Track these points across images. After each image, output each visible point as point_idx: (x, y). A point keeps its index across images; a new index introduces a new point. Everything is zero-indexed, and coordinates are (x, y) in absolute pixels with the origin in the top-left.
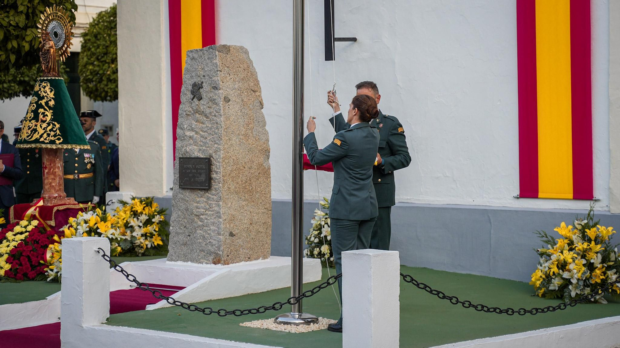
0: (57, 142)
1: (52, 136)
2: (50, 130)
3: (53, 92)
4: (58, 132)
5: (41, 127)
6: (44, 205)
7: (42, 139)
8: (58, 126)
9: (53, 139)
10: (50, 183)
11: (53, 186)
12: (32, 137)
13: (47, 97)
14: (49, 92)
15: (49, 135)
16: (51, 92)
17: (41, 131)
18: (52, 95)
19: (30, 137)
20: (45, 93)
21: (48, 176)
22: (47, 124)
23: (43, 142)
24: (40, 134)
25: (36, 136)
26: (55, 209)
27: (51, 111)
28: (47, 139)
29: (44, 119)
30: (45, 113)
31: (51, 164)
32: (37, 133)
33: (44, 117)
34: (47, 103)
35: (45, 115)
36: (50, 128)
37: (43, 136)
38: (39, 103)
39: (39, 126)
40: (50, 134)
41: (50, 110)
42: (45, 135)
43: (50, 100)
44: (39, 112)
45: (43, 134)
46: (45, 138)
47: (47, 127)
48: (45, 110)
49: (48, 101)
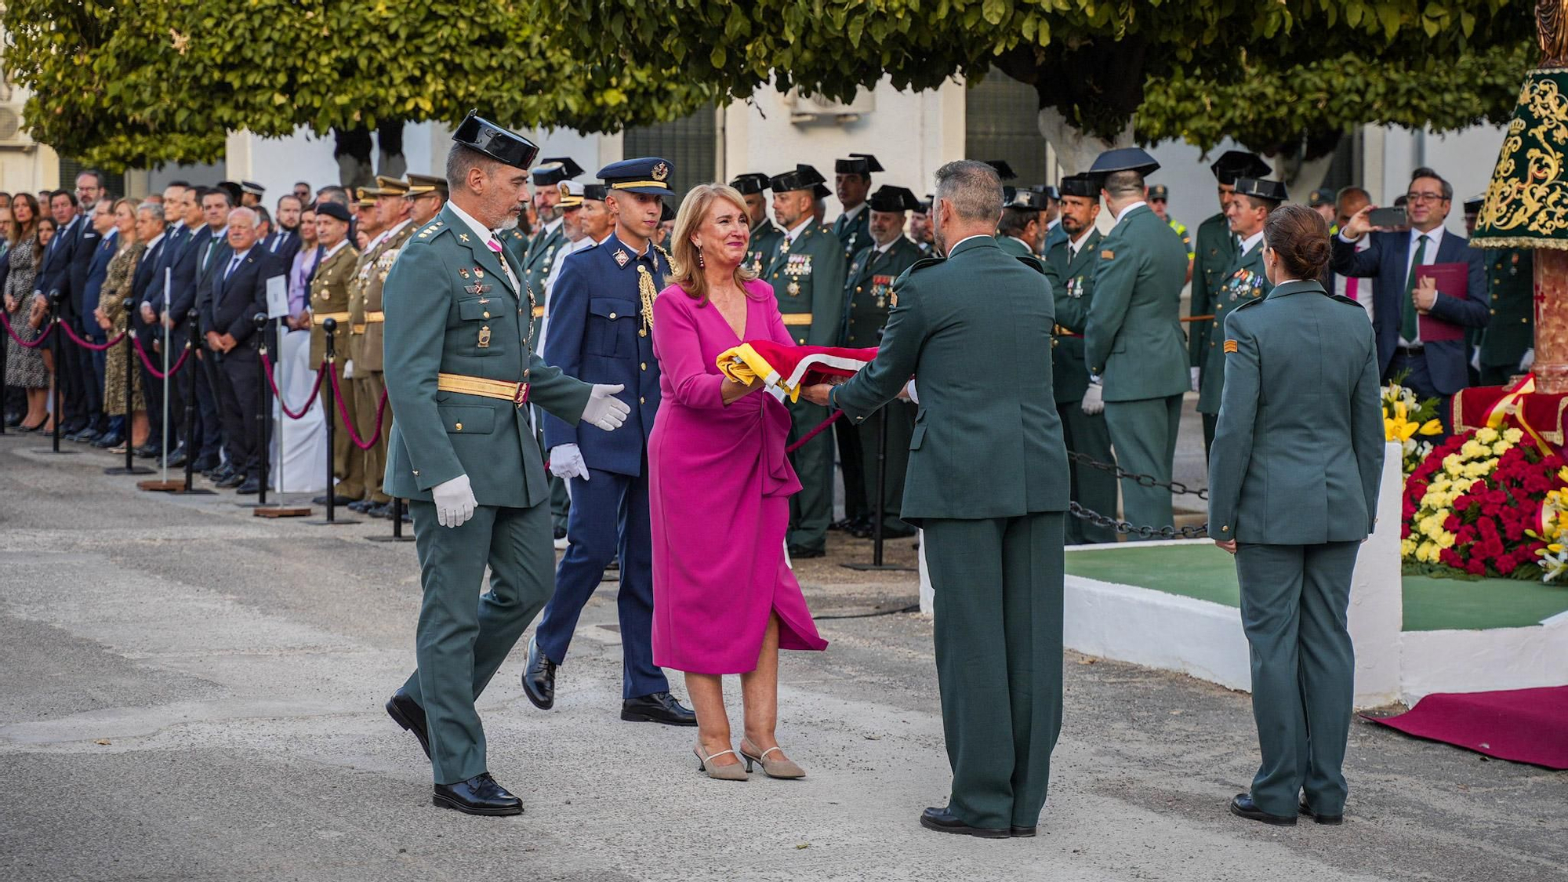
1: (1559, 219)
2: (1555, 204)
5: (1533, 194)
6: (1538, 392)
7: (1534, 227)
9: (1561, 224)
10: (1553, 338)
11: (1560, 345)
12: (1510, 219)
13: (1550, 119)
14: (1554, 108)
15: (1551, 215)
16: (1560, 105)
17: (1532, 206)
18: (1561, 114)
19: (1505, 220)
20: (1545, 109)
21: (1546, 320)
22: (1548, 186)
23: (1537, 234)
24: (1529, 214)
25: (1519, 218)
27: (1559, 155)
28: (1548, 225)
29: (1541, 175)
30: (1543, 159)
31: (1555, 290)
32: (1522, 209)
33: (1540, 169)
34: (1548, 135)
35: (1542, 166)
36: (1554, 197)
37: (1538, 218)
38: (1530, 134)
39: (1527, 192)
40: (1554, 213)
41: (1555, 151)
42: (1542, 216)
43: (1558, 127)
44: (1529, 156)
45: (1536, 213)
46: (1541, 222)
47: (1548, 194)
48: (1544, 151)
49: (1550, 131)
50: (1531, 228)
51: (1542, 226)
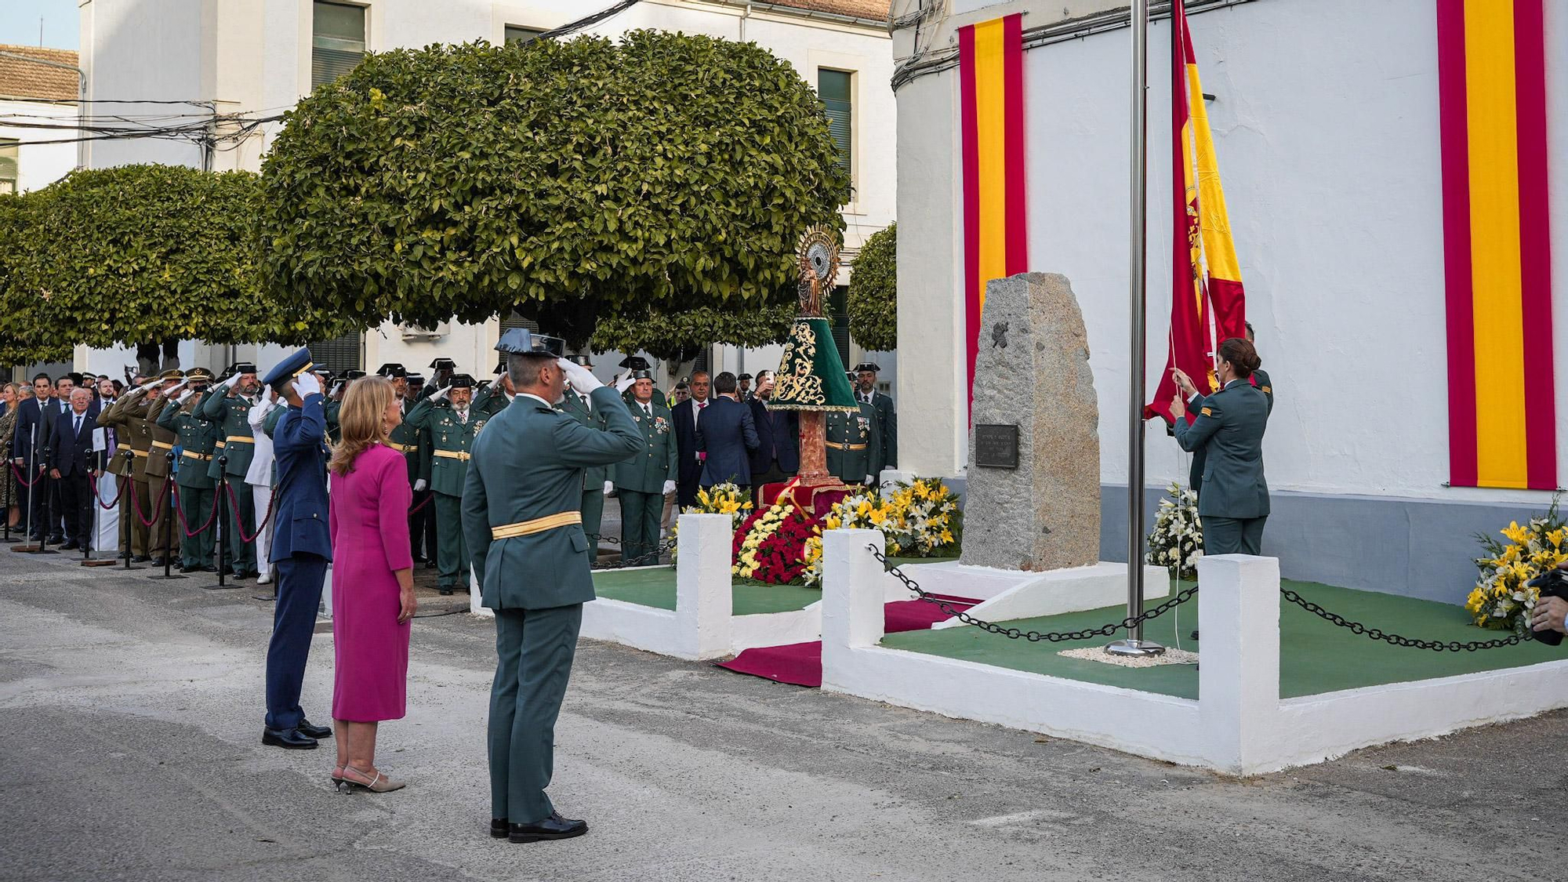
0: (819, 402)
1: (811, 395)
2: (810, 387)
3: (814, 337)
4: (819, 389)
5: (798, 382)
6: (801, 485)
7: (799, 399)
8: (819, 381)
9: (812, 398)
10: (809, 457)
11: (812, 461)
12: (787, 395)
13: (806, 343)
14: (808, 337)
15: (807, 393)
16: (811, 336)
17: (798, 388)
18: (812, 340)
19: (784, 395)
20: (804, 338)
22: (806, 378)
23: (800, 403)
24: (796, 392)
25: (792, 394)
26: (815, 491)
27: (811, 362)
28: (806, 398)
29: (802, 372)
30: (803, 364)
32: (793, 390)
33: (801, 369)
34: (805, 351)
35: (803, 367)
36: (809, 383)
37: (801, 394)
38: (796, 351)
39: (795, 381)
40: (809, 392)
41: (809, 360)
42: (803, 394)
43: (810, 347)
44: (796, 362)
45: (800, 392)
46: (803, 397)
47: (806, 382)
48: (803, 360)
49: (807, 349)
50: (797, 400)
51: (803, 399)
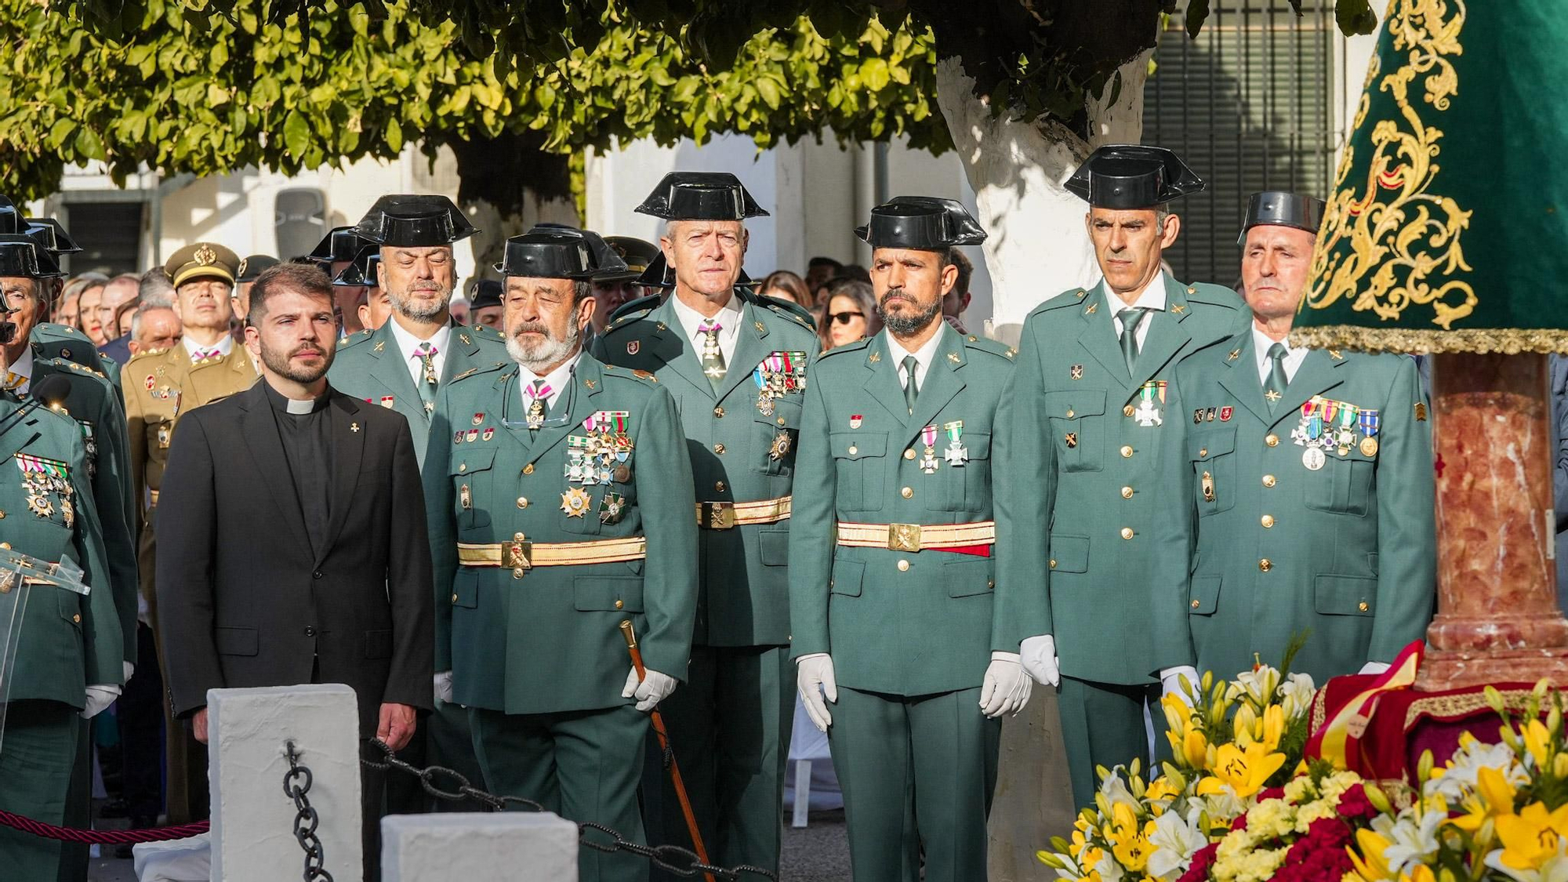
0: (1446, 314)
1: (1417, 282)
2: (1414, 248)
3: (1458, 21)
4: (1455, 255)
5: (1372, 226)
6: (1417, 683)
7: (1366, 302)
8: (1459, 219)
9: (1420, 295)
10: (1461, 561)
11: (1475, 576)
12: (1329, 283)
13: (1423, 52)
14: (1434, 22)
15: (1402, 274)
16: (1447, 19)
17: (1368, 251)
18: (1447, 39)
19: (1322, 285)
20: (1416, 27)
21: (1448, 518)
22: (1402, 208)
23: (1369, 319)
24: (1361, 270)
25: (1345, 281)
26: (1415, 709)
27: (1434, 134)
28: (1394, 297)
29: (1392, 181)
30: (1399, 143)
31: (1460, 448)
32: (1349, 262)
33: (1391, 167)
34: (1417, 89)
35: (1397, 160)
36: (1415, 230)
37: (1375, 280)
38: (1383, 88)
39: (1362, 223)
40: (1408, 270)
41: (1425, 126)
42: (1384, 278)
43: (1437, 70)
44: (1375, 140)
45: (1373, 271)
46: (1381, 293)
47: (1401, 226)
48: (1405, 126)
49: (1421, 78)
50: (1358, 307)
51: (1382, 300)
